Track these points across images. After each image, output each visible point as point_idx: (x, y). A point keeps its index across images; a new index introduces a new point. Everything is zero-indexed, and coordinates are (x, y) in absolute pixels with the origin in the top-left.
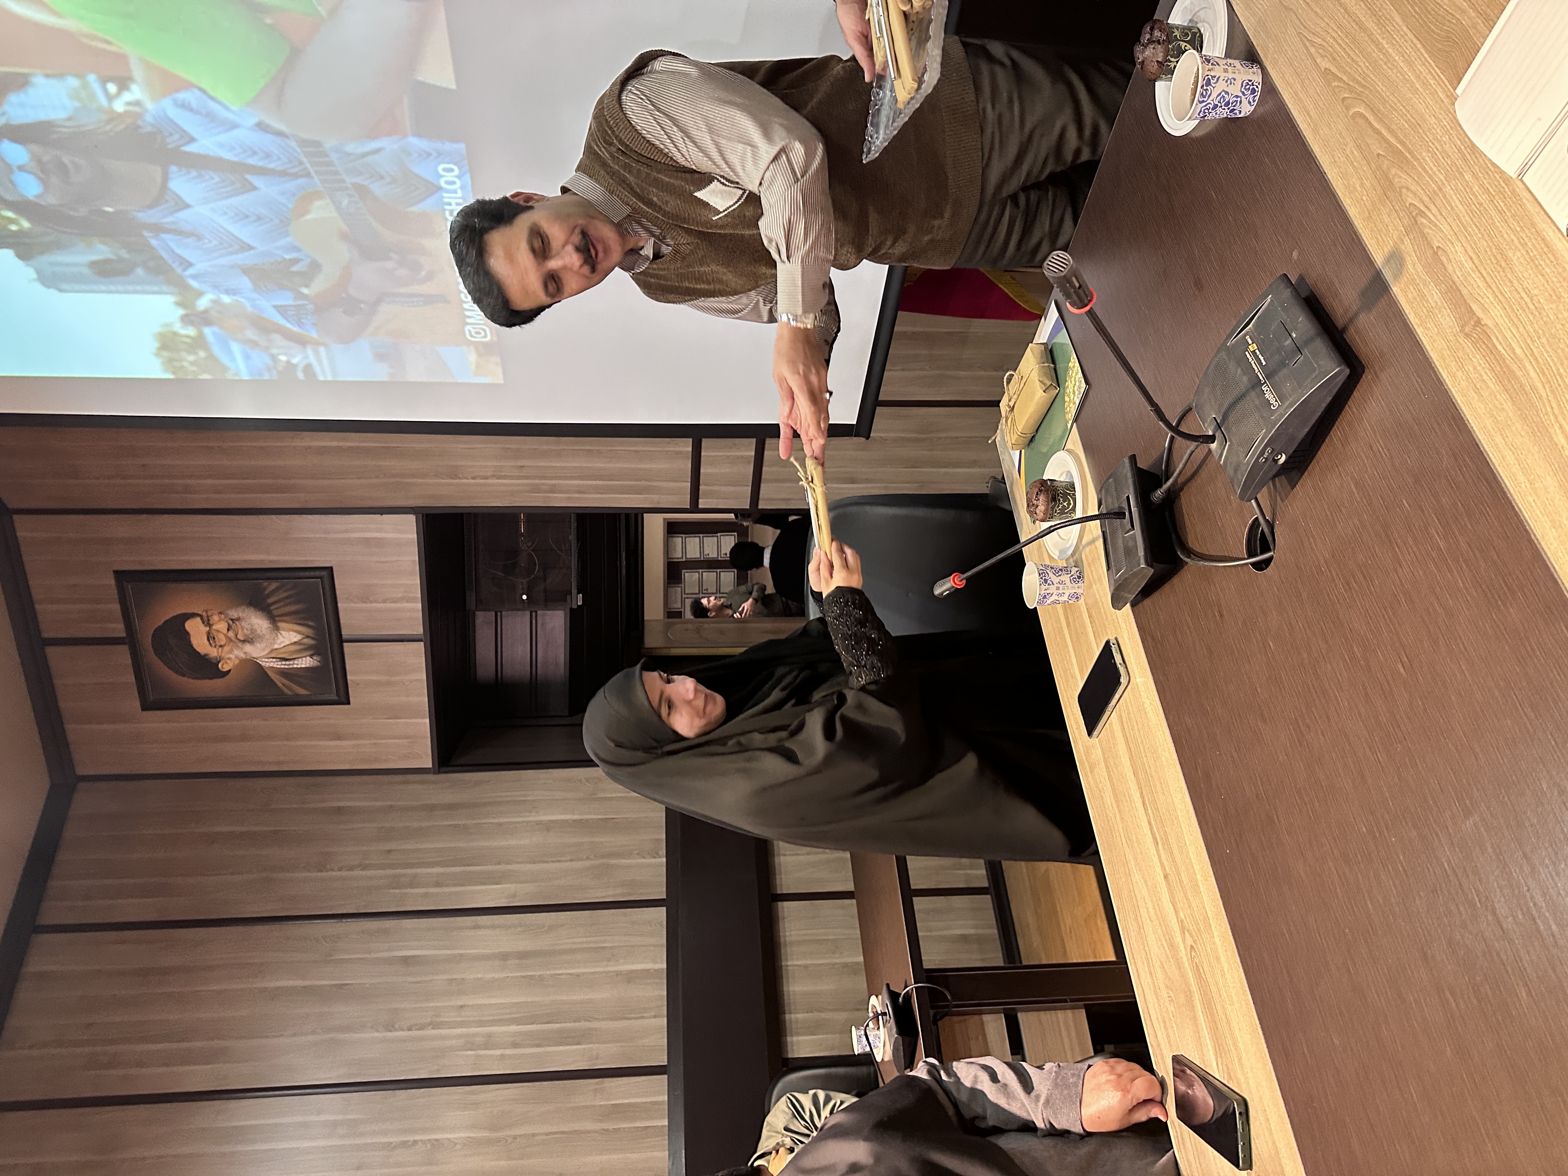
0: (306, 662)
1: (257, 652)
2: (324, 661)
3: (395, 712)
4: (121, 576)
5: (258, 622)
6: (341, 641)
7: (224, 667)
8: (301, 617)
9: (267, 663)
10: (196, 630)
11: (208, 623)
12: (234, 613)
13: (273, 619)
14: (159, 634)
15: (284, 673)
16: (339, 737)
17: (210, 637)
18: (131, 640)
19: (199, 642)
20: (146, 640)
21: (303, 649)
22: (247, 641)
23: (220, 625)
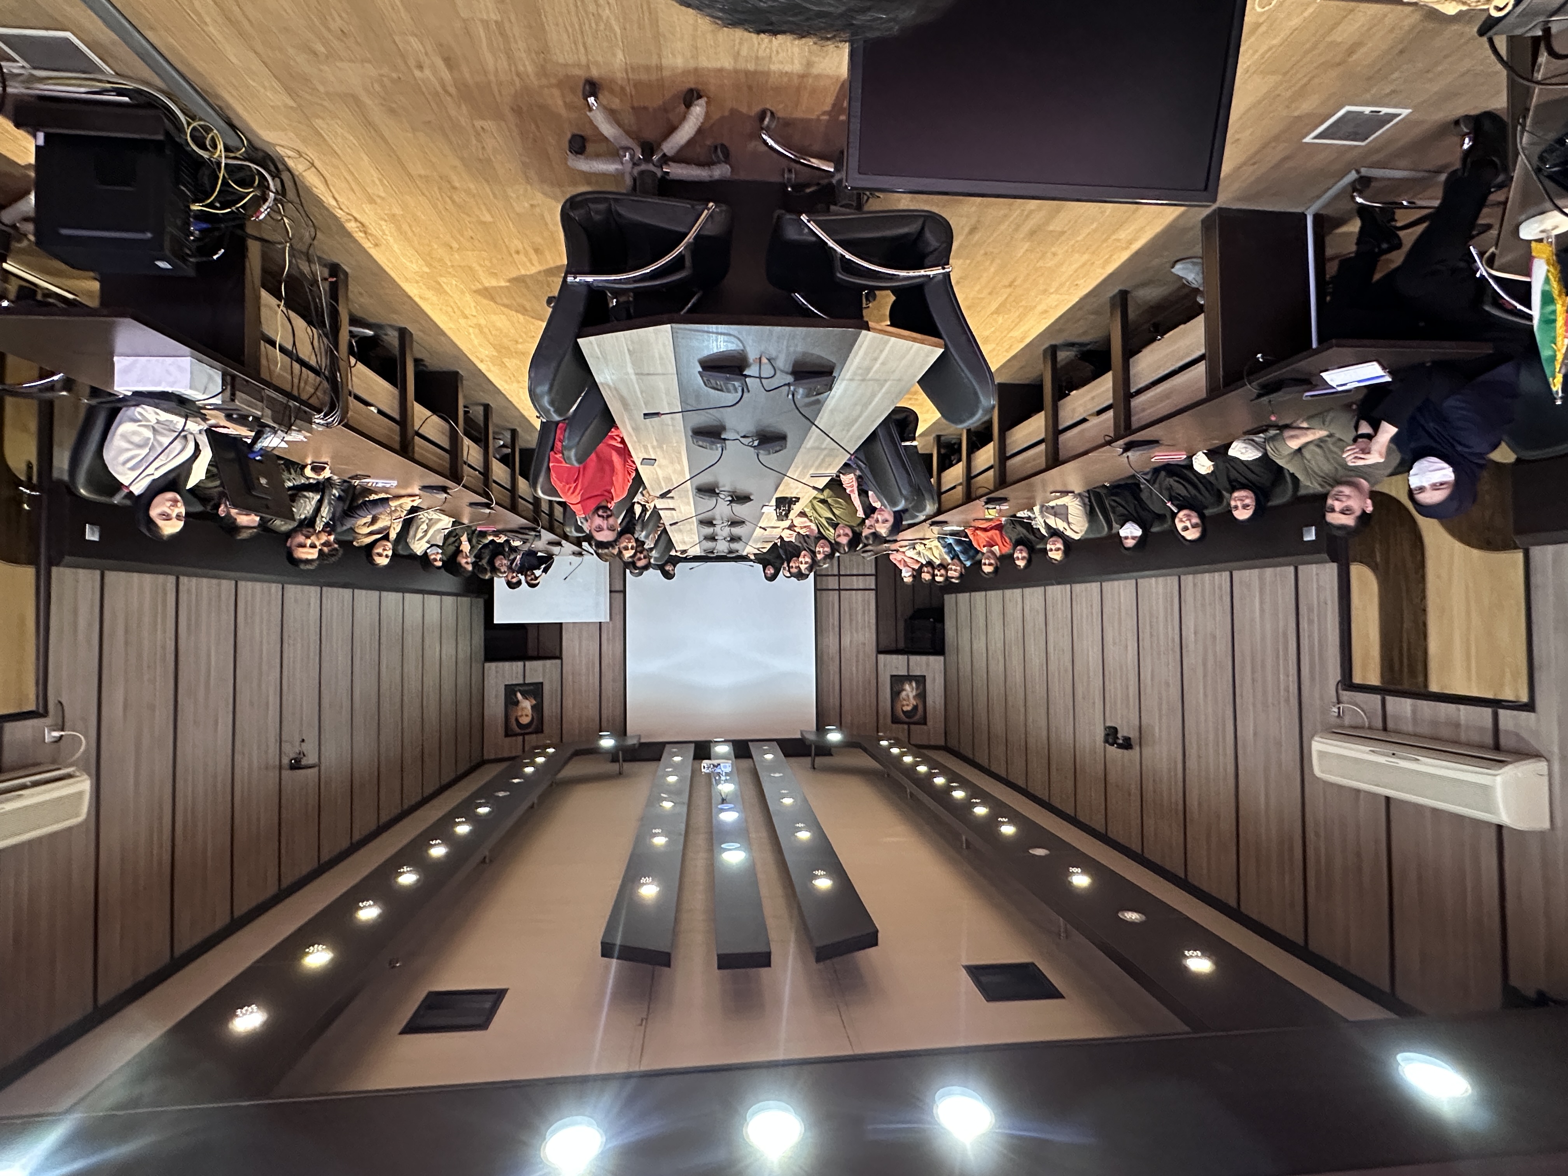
0: (914, 684)
1: (911, 695)
2: (914, 680)
5: (904, 694)
6: (909, 676)
7: (915, 704)
8: (903, 684)
9: (914, 693)
10: (906, 708)
11: (903, 706)
12: (902, 699)
13: (903, 690)
14: (907, 717)
15: (917, 689)
16: (935, 679)
17: (908, 705)
18: (909, 724)
19: (909, 708)
20: (907, 720)
21: (910, 684)
22: (908, 697)
23: (905, 703)
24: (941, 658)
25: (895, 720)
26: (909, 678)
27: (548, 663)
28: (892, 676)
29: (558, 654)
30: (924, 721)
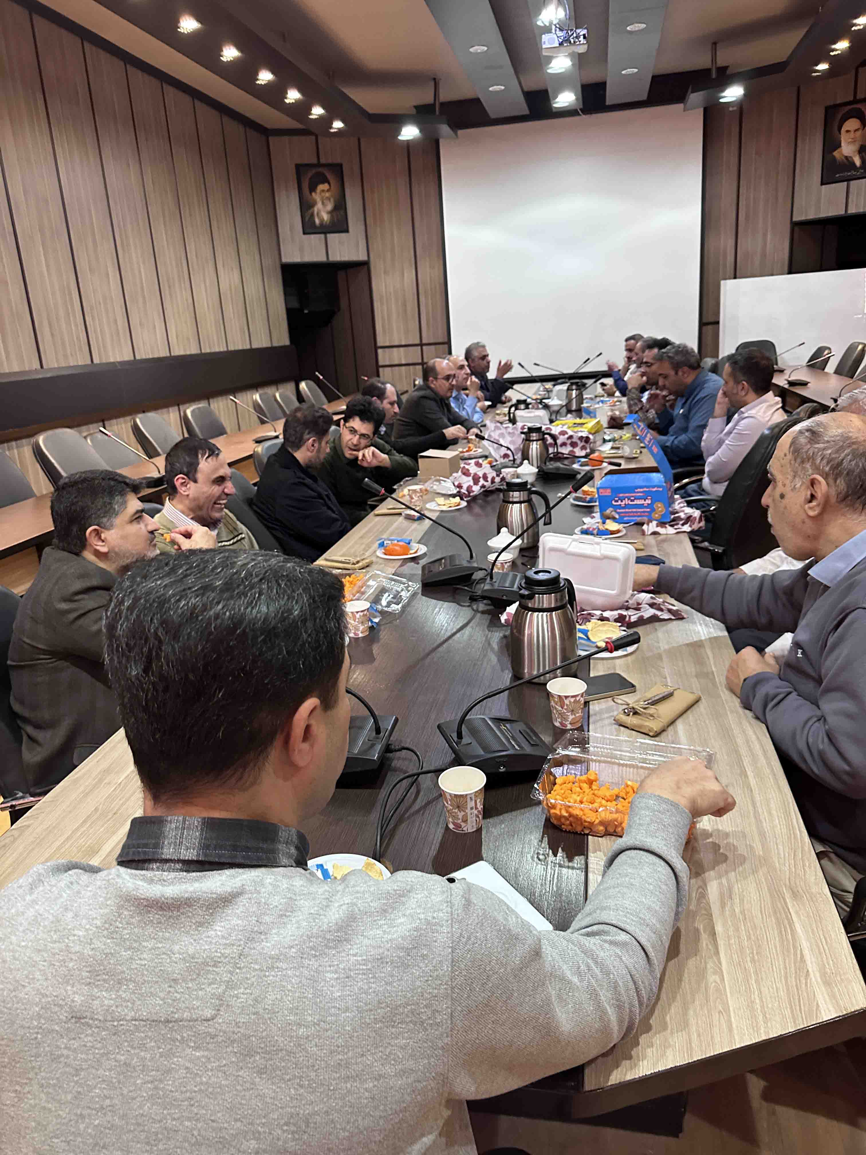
0: (317, 221)
1: (319, 205)
2: (318, 228)
3: (301, 250)
4: (341, 166)
5: (330, 207)
6: (325, 233)
7: (313, 194)
8: (332, 221)
9: (316, 209)
10: (325, 186)
11: (328, 191)
12: (332, 200)
13: (331, 212)
14: (323, 175)
15: (312, 215)
16: (291, 230)
17: (323, 191)
18: (320, 165)
19: (321, 187)
20: (320, 170)
21: (322, 220)
22: (323, 203)
23: (327, 194)
24: (285, 260)
25: (338, 169)
26: (325, 230)
27: (811, 215)
28: (347, 231)
29: (796, 229)
30: (300, 169)
